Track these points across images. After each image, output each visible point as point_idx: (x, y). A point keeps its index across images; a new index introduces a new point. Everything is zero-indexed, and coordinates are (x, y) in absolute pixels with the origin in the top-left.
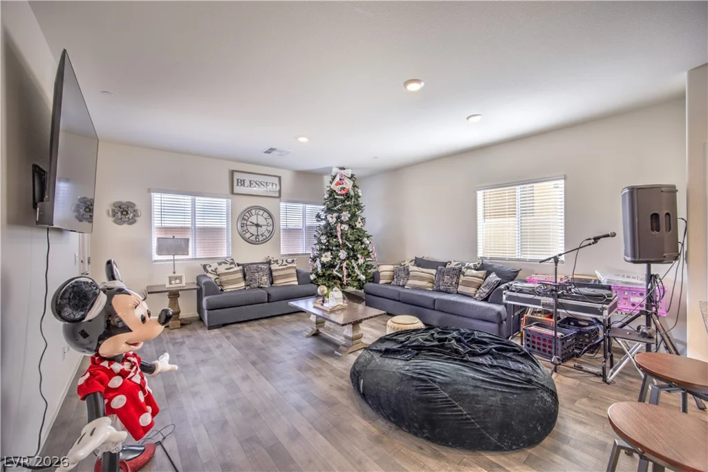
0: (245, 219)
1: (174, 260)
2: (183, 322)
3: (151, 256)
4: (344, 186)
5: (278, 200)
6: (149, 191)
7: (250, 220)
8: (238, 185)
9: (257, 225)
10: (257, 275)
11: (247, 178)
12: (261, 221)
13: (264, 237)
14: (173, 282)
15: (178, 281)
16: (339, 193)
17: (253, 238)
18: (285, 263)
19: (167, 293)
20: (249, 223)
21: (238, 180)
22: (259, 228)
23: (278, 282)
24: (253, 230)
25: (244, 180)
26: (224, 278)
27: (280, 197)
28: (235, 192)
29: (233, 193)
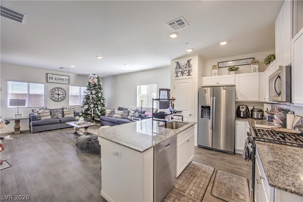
0: (53, 92)
1: (18, 108)
2: (21, 131)
3: (7, 106)
4: (94, 81)
5: (68, 85)
6: (6, 80)
7: (55, 92)
8: (50, 79)
9: (58, 94)
10: (56, 113)
11: (54, 76)
12: (60, 93)
13: (62, 99)
14: (17, 116)
15: (19, 116)
16: (92, 83)
17: (56, 99)
18: (70, 109)
19: (15, 120)
20: (54, 94)
21: (50, 77)
22: (59, 96)
23: (66, 116)
24: (56, 96)
25: (53, 77)
26: (41, 115)
27: (69, 84)
28: (48, 81)
29: (47, 82)
